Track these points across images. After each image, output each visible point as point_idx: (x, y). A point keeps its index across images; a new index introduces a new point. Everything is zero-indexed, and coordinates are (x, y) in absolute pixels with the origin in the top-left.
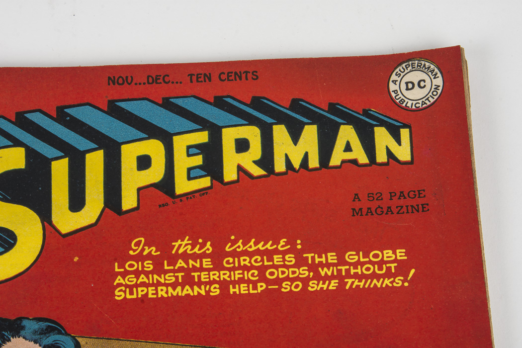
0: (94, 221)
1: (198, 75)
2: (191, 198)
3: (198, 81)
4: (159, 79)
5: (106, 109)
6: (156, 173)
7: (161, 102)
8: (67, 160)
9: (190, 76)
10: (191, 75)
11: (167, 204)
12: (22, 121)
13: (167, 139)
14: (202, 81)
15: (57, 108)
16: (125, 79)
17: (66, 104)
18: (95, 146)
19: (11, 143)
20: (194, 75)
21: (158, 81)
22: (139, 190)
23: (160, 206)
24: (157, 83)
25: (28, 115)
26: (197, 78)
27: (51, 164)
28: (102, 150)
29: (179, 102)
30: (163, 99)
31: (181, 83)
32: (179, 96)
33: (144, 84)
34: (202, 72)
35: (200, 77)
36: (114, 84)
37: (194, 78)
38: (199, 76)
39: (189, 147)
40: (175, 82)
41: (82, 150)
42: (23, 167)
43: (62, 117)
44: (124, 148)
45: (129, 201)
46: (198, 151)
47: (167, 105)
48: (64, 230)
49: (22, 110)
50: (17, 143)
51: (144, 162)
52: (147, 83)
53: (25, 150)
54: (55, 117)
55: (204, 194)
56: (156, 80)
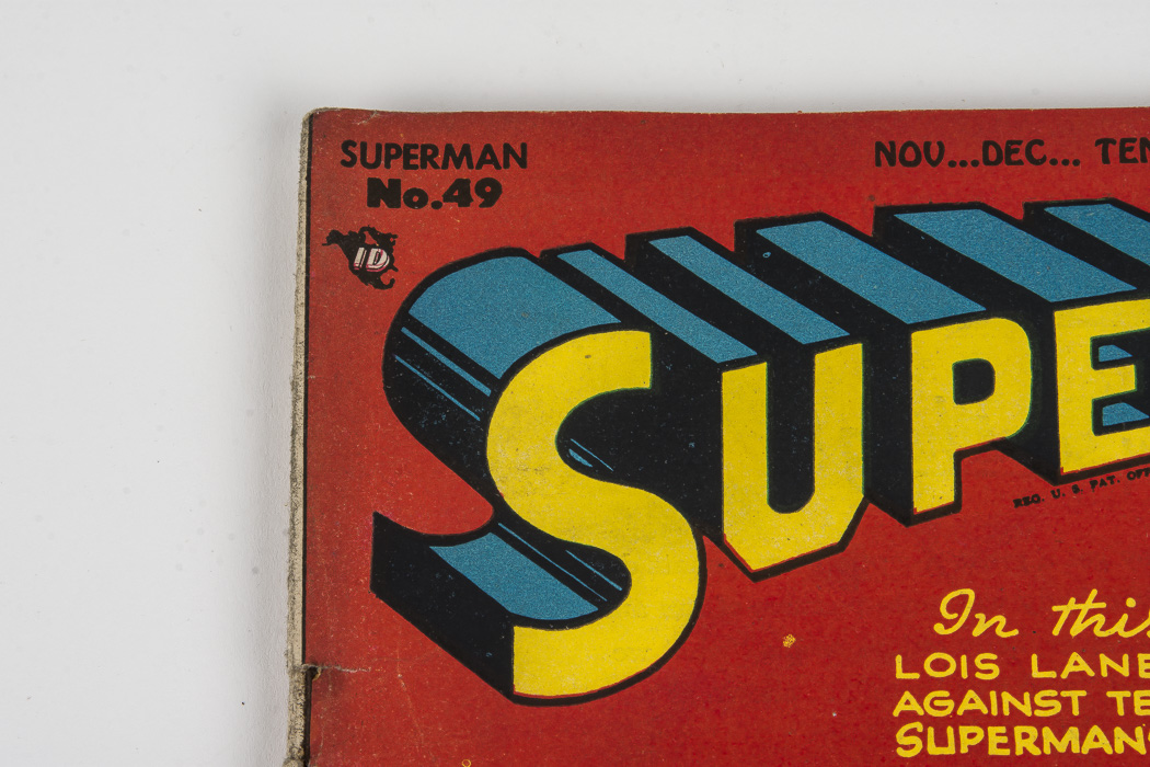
0: (836, 538)
1: (1124, 141)
2: (1103, 483)
3: (1123, 159)
4: (1016, 151)
5: (870, 232)
6: (1006, 412)
7: (1020, 216)
8: (762, 368)
9: (1101, 146)
10: (1105, 143)
11: (1036, 499)
12: (643, 261)
13: (1038, 319)
14: (1135, 161)
15: (738, 225)
16: (922, 149)
17: (762, 214)
18: (837, 332)
19: (612, 319)
20: (1114, 142)
21: (1014, 157)
22: (960, 456)
23: (1017, 503)
24: (1009, 162)
25: (661, 245)
26: (1123, 151)
27: (720, 378)
28: (859, 346)
29: (1073, 216)
30: (1027, 206)
31: (1076, 163)
32: (1072, 199)
33: (975, 163)
34: (1135, 134)
35: (1131, 149)
36: (892, 163)
37: (1114, 150)
38: (1128, 145)
39: (1098, 343)
40: (1060, 161)
41: (804, 342)
42: (647, 385)
43: (750, 252)
44: (919, 339)
45: (933, 486)
46: (1121, 354)
47: (1038, 222)
48: (757, 559)
49: (644, 229)
50: (630, 319)
51: (974, 381)
52: (981, 162)
53: (653, 340)
54: (732, 249)
55: (1139, 473)
56: (1007, 154)
